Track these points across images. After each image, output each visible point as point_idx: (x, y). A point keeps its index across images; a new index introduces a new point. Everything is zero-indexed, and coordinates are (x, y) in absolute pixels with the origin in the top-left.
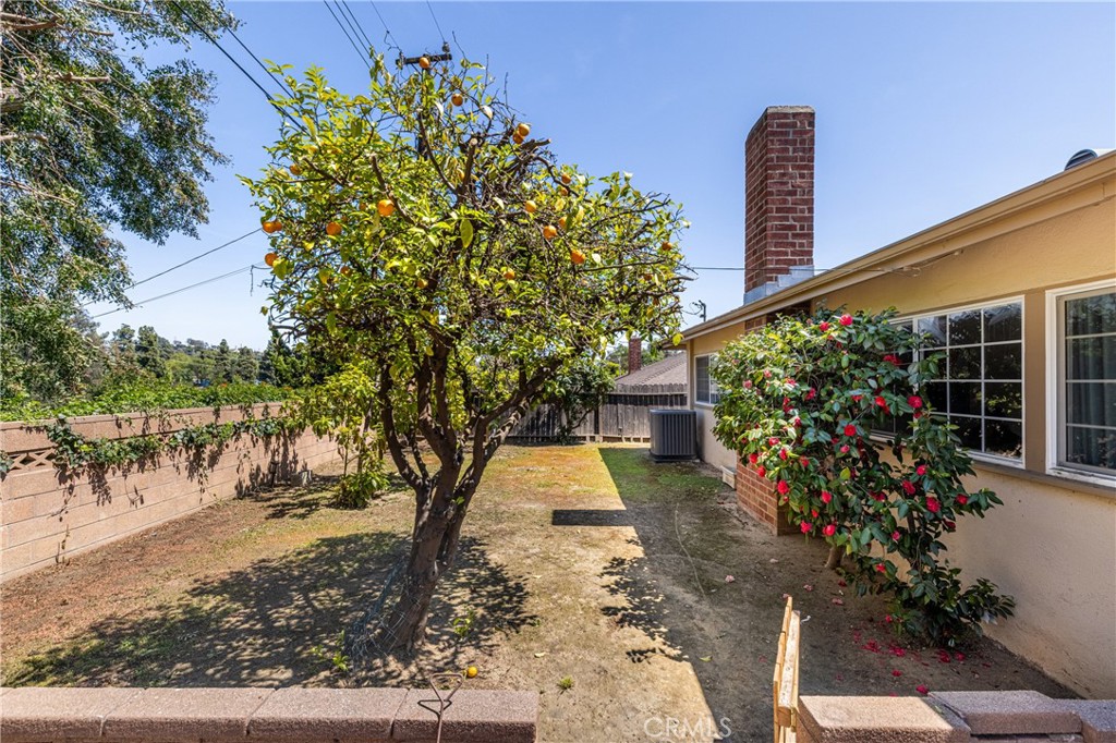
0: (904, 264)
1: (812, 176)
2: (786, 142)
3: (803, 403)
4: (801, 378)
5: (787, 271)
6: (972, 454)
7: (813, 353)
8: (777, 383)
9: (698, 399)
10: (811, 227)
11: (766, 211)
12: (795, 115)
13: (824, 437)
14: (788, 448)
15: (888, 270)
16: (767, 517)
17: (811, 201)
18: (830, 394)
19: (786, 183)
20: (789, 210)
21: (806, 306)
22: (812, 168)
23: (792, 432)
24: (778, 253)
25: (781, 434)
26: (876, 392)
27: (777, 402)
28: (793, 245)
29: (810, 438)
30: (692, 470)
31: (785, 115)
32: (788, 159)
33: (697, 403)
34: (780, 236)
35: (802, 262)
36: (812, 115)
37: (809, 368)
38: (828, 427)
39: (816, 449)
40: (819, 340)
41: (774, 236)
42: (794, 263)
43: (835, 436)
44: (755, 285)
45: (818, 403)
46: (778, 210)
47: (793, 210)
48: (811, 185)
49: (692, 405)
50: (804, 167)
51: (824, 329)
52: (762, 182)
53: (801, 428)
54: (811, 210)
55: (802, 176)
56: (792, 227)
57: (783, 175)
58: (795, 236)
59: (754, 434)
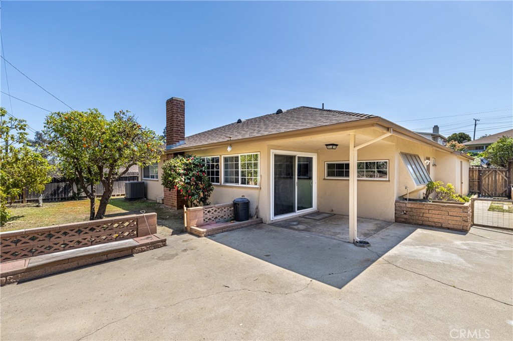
0: (202, 149)
1: (184, 118)
2: (178, 108)
3: (185, 175)
4: (185, 170)
5: (178, 142)
6: (213, 183)
7: (187, 165)
8: (180, 171)
9: (144, 177)
10: (184, 131)
11: (173, 125)
12: (180, 101)
13: (189, 181)
14: (183, 183)
15: (200, 149)
16: (174, 206)
17: (184, 124)
18: (190, 173)
19: (178, 119)
20: (179, 126)
21: (183, 153)
22: (184, 116)
23: (183, 180)
24: (176, 137)
25: (181, 181)
26: (197, 172)
27: (179, 174)
28: (180, 135)
29: (186, 181)
30: (144, 202)
31: (178, 101)
32: (178, 112)
33: (143, 179)
34: (177, 132)
35: (182, 140)
36: (184, 102)
37: (186, 167)
38: (189, 179)
39: (187, 183)
40: (188, 162)
41: (175, 132)
42: (180, 140)
43: (191, 180)
44: (170, 144)
45: (188, 175)
46: (176, 125)
47: (180, 126)
48: (184, 120)
49: (142, 180)
50: (183, 115)
51: (189, 160)
52: (171, 117)
53: (185, 180)
54: (184, 126)
55: (182, 117)
56: (179, 130)
57: (177, 116)
58: (181, 133)
59: (177, 180)
